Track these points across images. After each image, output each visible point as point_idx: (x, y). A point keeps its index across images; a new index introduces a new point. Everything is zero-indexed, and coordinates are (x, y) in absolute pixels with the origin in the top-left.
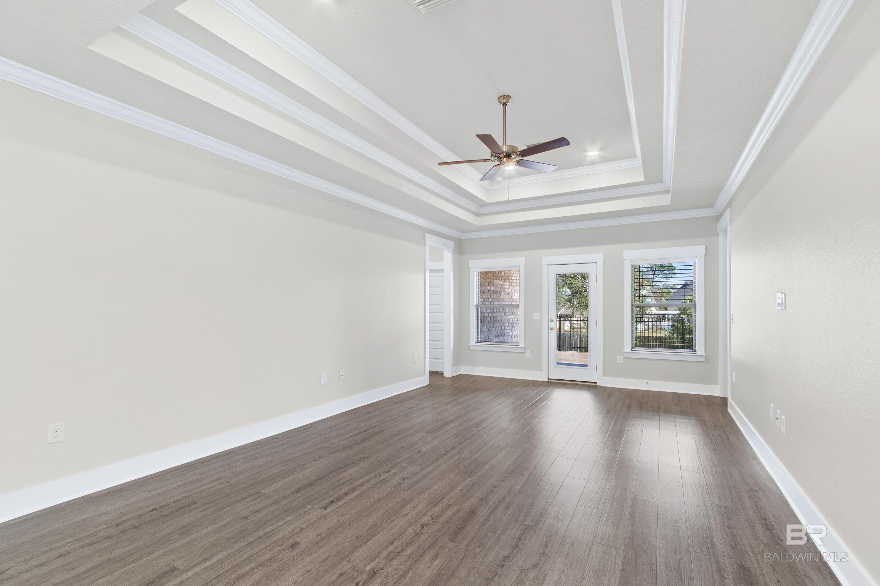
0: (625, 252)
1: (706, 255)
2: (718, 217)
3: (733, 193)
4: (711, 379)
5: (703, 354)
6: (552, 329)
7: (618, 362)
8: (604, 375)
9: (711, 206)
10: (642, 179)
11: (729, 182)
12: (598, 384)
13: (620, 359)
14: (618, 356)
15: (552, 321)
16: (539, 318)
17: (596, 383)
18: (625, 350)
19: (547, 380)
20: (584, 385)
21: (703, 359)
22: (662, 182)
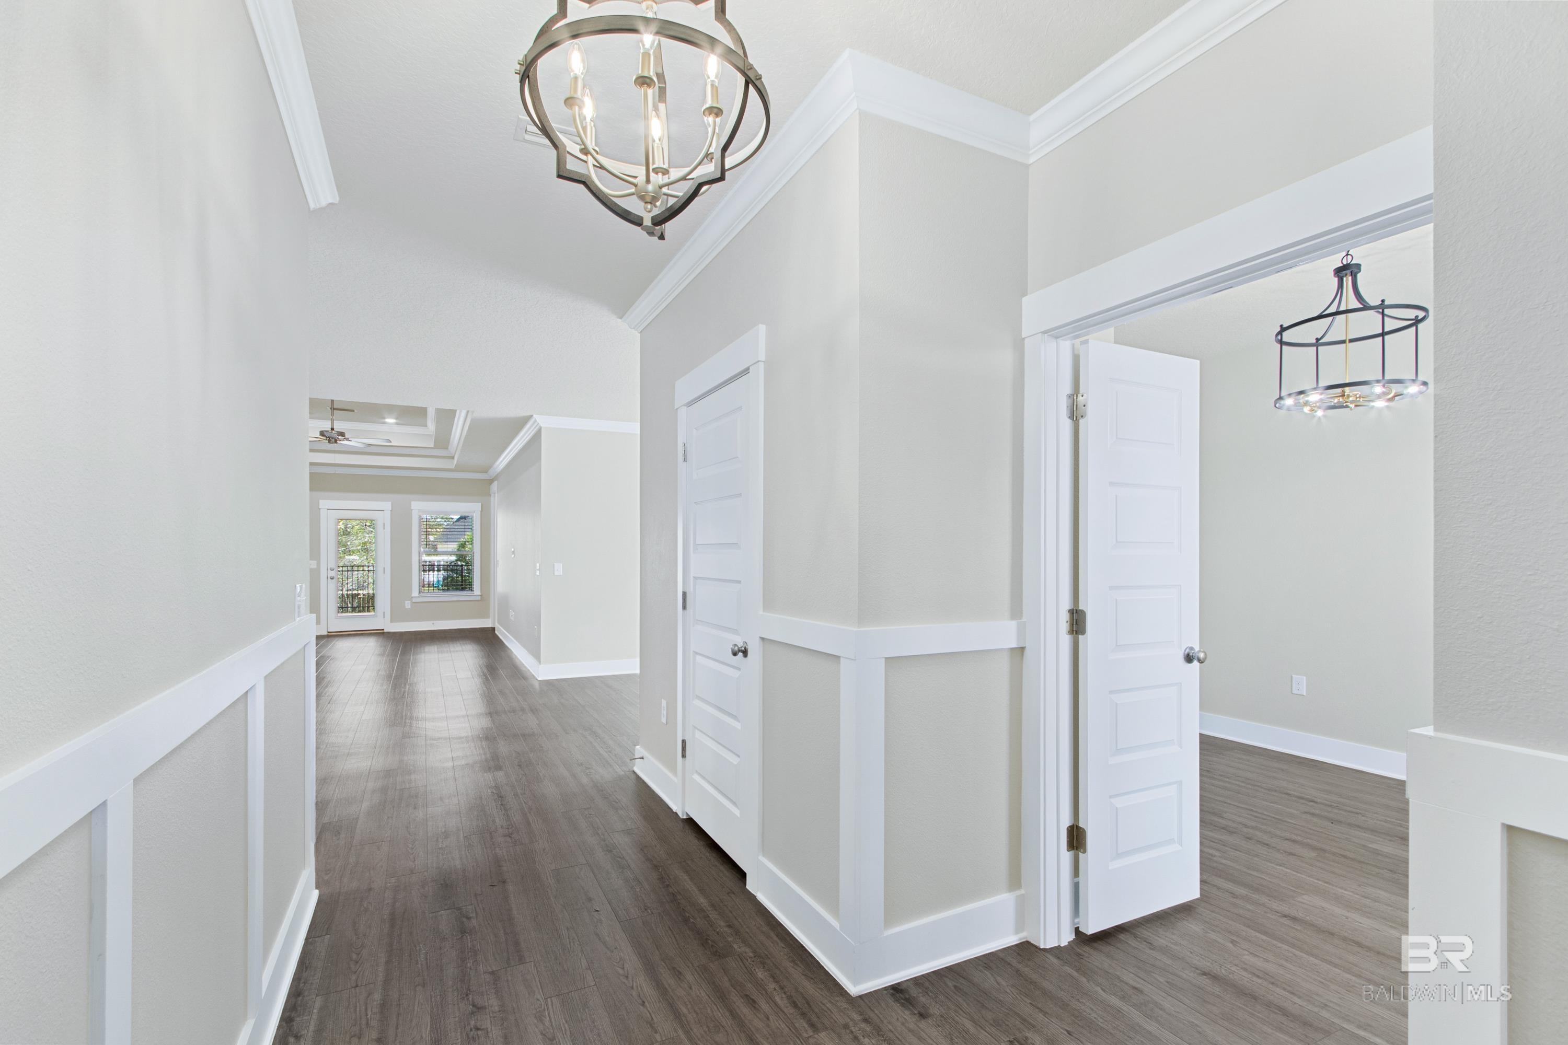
0: (413, 503)
1: (481, 511)
2: (491, 481)
3: (499, 471)
4: (485, 615)
5: (479, 594)
6: (332, 578)
7: (406, 607)
8: (392, 621)
9: (486, 471)
10: (433, 446)
11: (495, 466)
12: (385, 631)
13: (408, 605)
14: (406, 602)
15: (332, 570)
16: (315, 567)
17: (383, 630)
18: (413, 595)
19: (326, 633)
20: (371, 634)
21: (479, 598)
22: (447, 449)
